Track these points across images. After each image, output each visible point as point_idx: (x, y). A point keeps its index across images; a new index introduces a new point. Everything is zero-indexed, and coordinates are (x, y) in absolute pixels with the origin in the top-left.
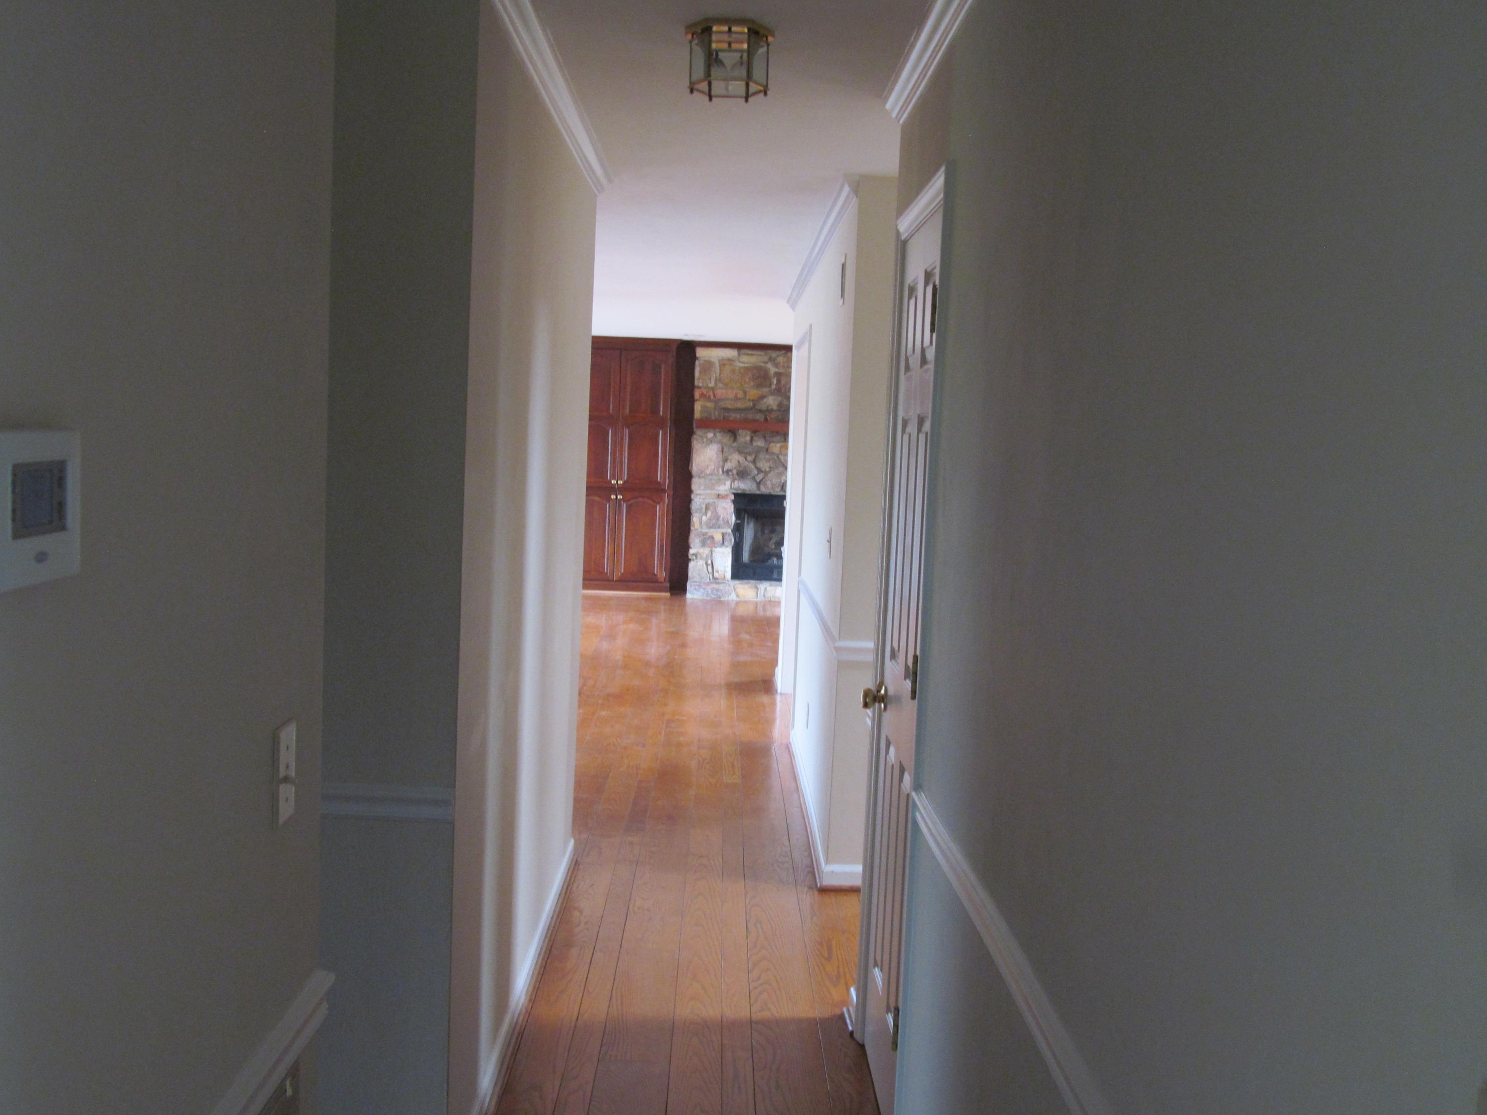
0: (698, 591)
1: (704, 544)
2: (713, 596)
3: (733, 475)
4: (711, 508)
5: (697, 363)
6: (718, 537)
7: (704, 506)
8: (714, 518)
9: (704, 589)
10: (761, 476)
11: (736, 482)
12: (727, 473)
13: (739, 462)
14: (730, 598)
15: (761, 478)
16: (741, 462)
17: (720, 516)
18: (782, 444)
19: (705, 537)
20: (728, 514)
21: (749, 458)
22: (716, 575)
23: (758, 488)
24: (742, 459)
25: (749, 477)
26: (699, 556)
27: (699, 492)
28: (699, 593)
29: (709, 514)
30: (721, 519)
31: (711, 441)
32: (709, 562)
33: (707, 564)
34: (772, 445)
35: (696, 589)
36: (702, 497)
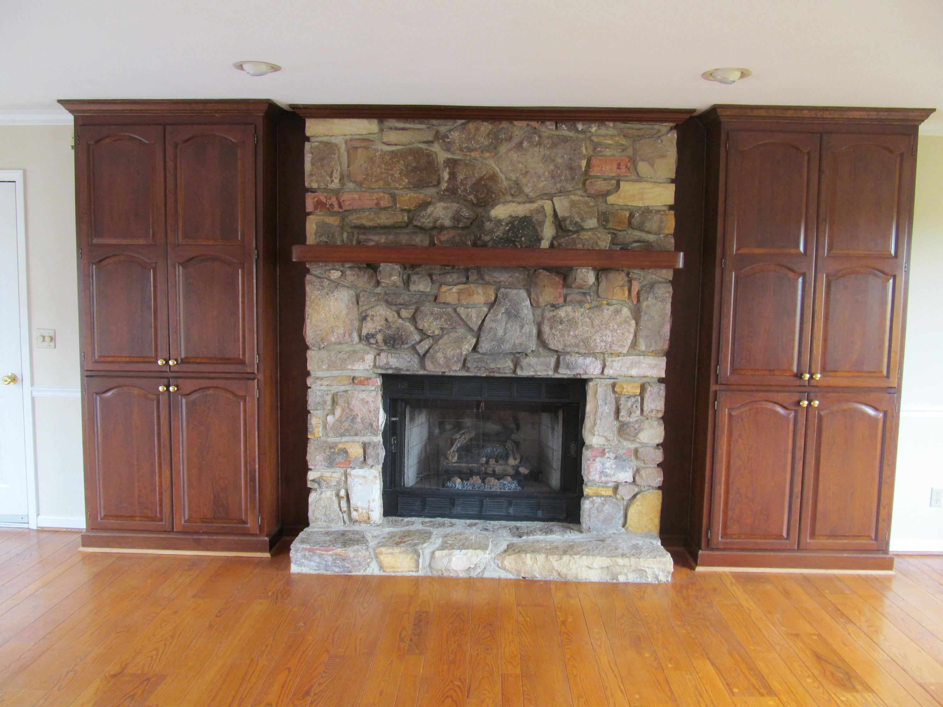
0: (310, 561)
1: (331, 463)
2: (337, 570)
3: (377, 342)
4: (341, 401)
5: (307, 146)
6: (356, 451)
7: (329, 398)
8: (348, 418)
9: (320, 556)
10: (426, 344)
11: (383, 355)
12: (367, 339)
13: (386, 320)
14: (369, 572)
15: (427, 347)
16: (390, 320)
17: (358, 415)
18: (461, 287)
19: (332, 450)
20: (370, 412)
21: (405, 313)
22: (354, 515)
23: (423, 366)
24: (391, 314)
25: (406, 346)
26: (324, 484)
27: (320, 374)
28: (312, 564)
29: (338, 412)
30: (359, 420)
31: (337, 285)
32: (343, 493)
33: (338, 495)
34: (444, 288)
35: (304, 557)
36: (325, 383)
